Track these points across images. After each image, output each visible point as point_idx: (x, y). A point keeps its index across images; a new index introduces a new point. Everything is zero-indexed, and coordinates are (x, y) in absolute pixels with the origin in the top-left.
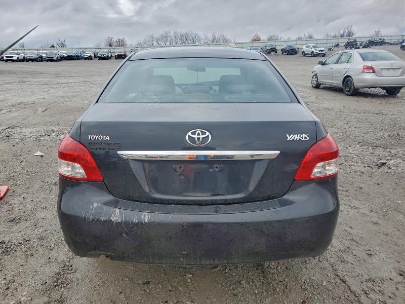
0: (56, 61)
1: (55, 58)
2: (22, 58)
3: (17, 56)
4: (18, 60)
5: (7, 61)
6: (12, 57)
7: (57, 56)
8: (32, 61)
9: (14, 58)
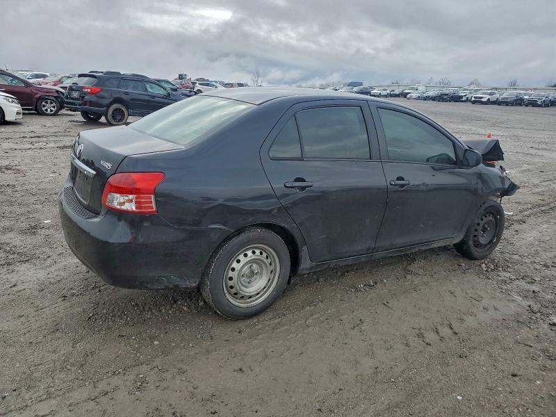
0: (541, 106)
1: (539, 103)
2: (495, 99)
3: (488, 97)
4: (489, 102)
5: (474, 102)
6: (482, 98)
7: (544, 99)
8: (507, 105)
9: (483, 100)
